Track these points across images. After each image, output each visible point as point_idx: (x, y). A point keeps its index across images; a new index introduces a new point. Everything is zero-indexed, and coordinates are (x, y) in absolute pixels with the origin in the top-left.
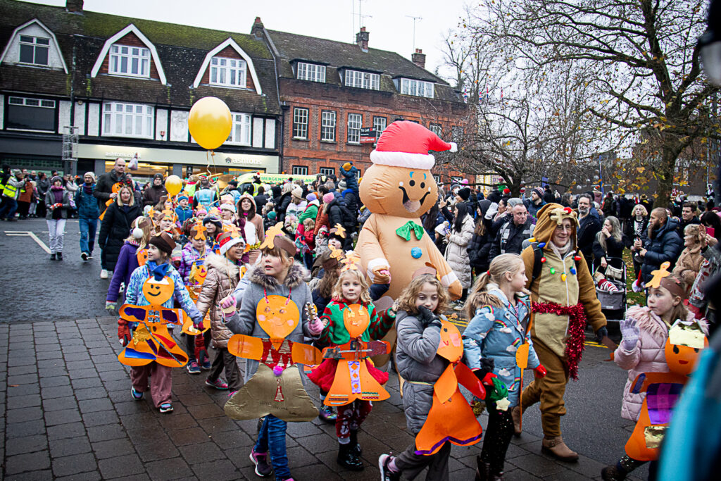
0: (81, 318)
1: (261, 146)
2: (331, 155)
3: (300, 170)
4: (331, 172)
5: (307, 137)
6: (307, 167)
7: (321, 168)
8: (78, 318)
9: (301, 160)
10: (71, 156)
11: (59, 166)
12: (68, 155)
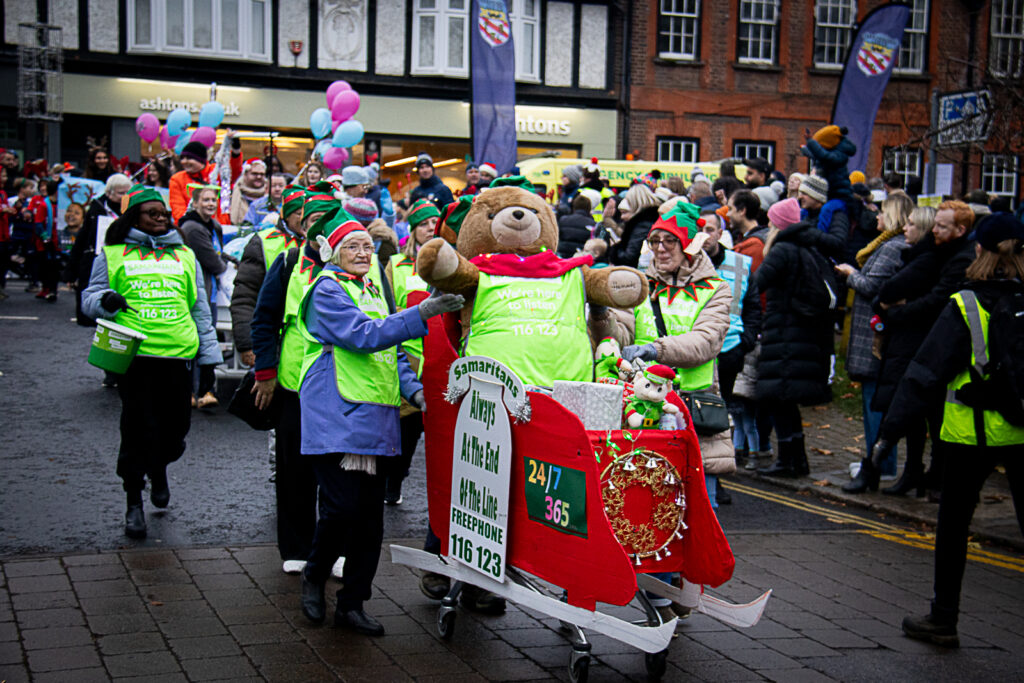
0: (78, 551)
1: (567, 82)
2: (763, 104)
3: (677, 148)
4: (764, 153)
5: (698, 54)
6: (697, 140)
7: (736, 141)
8: (68, 553)
9: (679, 122)
10: (42, 107)
11: (11, 136)
12: (35, 105)
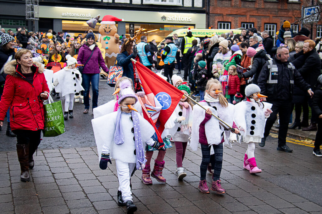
1: (191, 6)
2: (250, 11)
3: (224, 25)
6: (230, 23)
7: (242, 23)
9: (225, 17)
10: (33, 16)
11: (24, 25)
12: (31, 15)
